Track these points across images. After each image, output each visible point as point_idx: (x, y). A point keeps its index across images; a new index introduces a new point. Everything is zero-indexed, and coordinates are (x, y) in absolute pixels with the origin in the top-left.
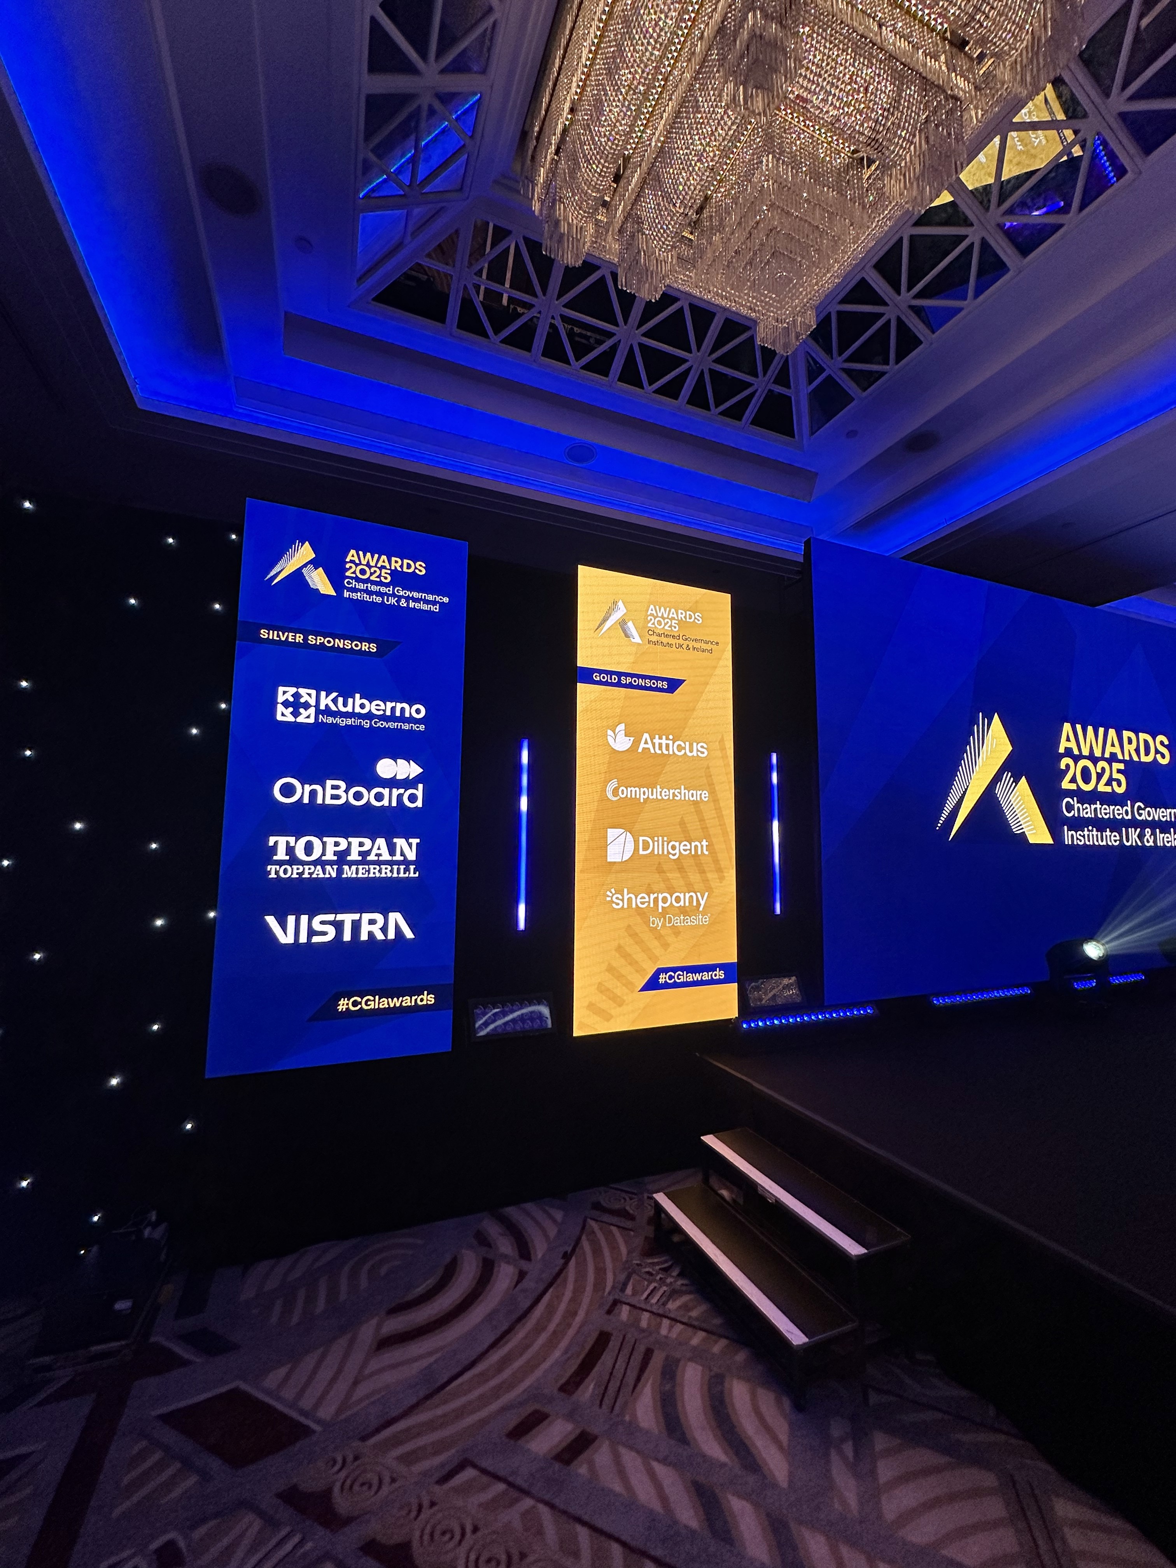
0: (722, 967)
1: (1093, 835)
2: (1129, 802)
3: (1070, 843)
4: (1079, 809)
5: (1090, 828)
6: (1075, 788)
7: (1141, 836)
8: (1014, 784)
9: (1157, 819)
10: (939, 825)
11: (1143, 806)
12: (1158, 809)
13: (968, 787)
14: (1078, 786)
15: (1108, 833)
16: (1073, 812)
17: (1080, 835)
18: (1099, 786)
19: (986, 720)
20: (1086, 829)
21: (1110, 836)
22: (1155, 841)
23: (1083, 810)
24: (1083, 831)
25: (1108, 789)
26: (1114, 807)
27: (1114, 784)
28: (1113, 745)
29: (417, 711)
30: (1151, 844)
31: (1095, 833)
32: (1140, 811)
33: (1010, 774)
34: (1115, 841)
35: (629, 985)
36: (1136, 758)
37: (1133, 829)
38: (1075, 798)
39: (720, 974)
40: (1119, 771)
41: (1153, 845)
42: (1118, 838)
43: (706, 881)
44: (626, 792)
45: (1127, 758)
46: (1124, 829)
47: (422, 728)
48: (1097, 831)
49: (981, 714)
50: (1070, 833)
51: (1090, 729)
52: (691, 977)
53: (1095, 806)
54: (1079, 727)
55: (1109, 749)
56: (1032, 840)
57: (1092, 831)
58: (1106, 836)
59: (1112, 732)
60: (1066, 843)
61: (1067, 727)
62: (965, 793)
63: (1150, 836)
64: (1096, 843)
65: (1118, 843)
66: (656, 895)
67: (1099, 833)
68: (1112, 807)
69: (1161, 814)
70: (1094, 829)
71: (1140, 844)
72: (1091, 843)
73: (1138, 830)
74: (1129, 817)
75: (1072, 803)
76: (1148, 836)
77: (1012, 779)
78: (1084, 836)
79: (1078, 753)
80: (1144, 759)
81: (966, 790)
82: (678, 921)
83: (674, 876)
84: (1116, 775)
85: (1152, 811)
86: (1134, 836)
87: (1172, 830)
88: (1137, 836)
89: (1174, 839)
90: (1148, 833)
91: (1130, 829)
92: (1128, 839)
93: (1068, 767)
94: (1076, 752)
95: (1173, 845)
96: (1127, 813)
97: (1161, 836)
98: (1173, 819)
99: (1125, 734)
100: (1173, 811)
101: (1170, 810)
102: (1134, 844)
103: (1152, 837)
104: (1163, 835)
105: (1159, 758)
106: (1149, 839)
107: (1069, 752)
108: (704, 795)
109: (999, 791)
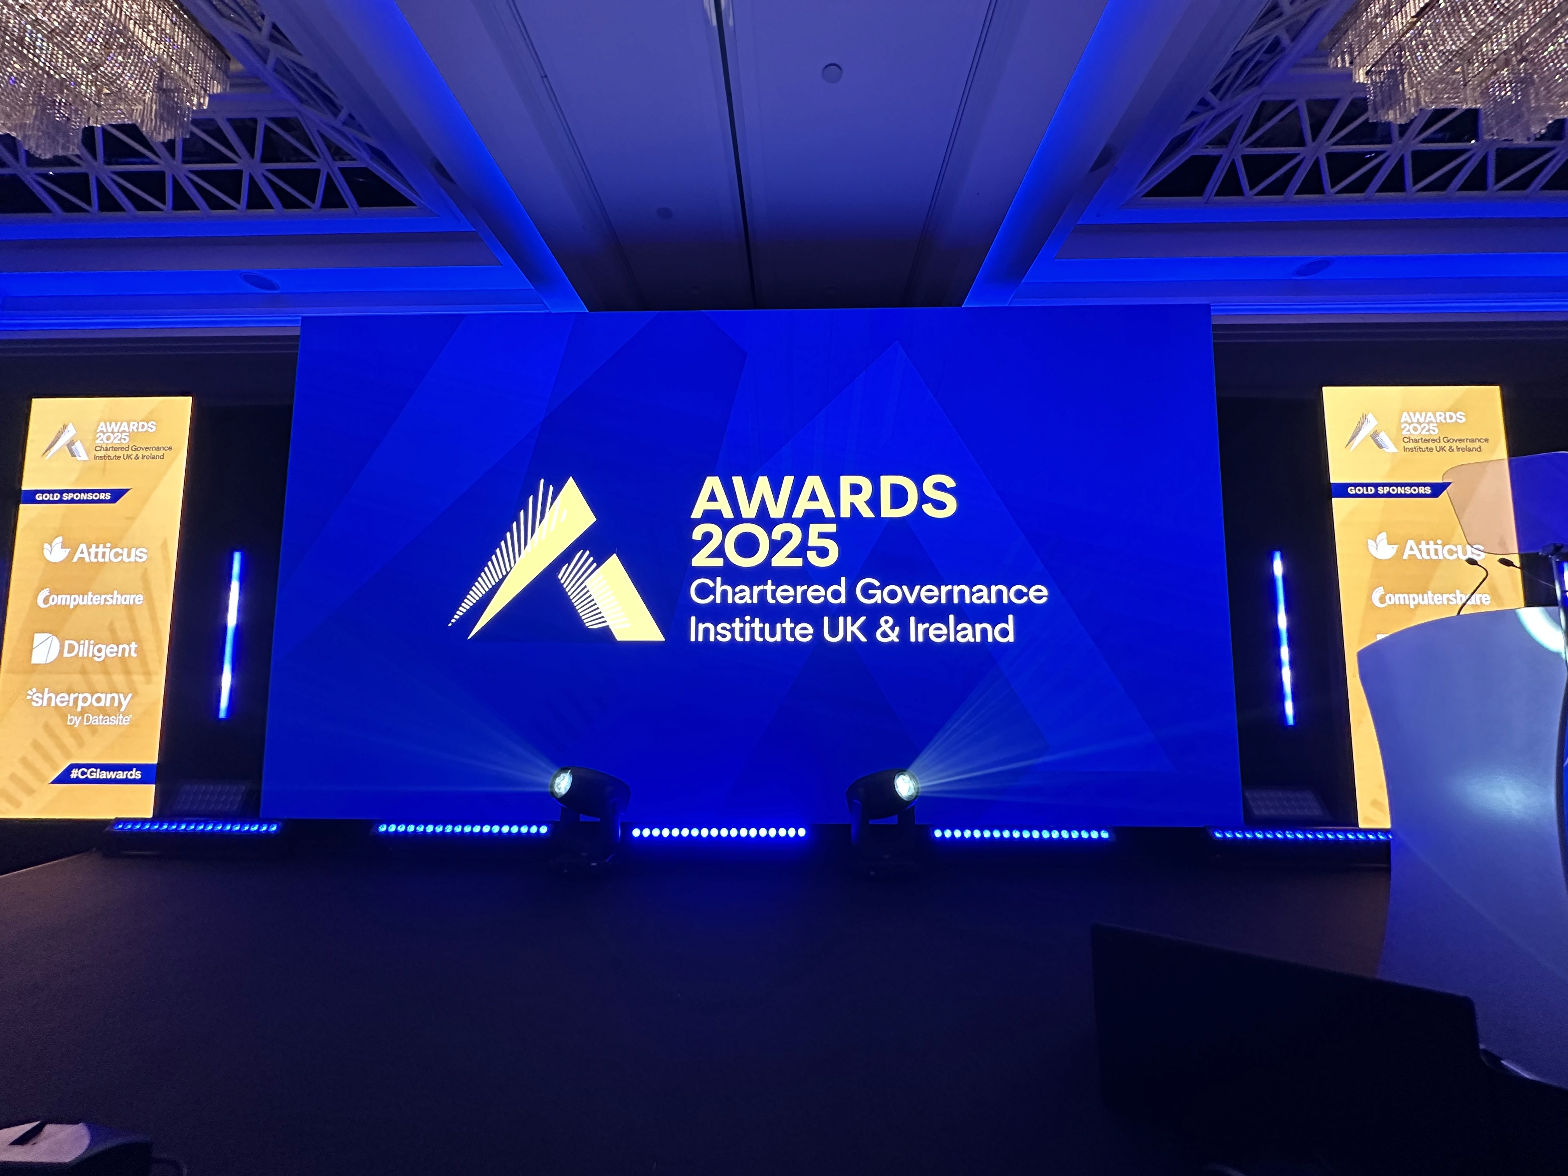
0: (139, 767)
1: (752, 629)
2: (843, 579)
3: (700, 639)
4: (724, 593)
5: (748, 618)
6: (721, 564)
7: (869, 629)
8: (595, 565)
10: (453, 621)
11: (877, 583)
12: (917, 588)
13: (508, 573)
14: (726, 560)
15: (788, 625)
16: (711, 598)
17: (724, 628)
18: (773, 560)
19: (551, 488)
20: (737, 620)
21: (792, 630)
22: (904, 634)
23: (734, 593)
24: (730, 622)
25: (798, 562)
26: (805, 587)
27: (811, 555)
28: (814, 497)
30: (894, 637)
31: (757, 625)
32: (871, 592)
33: (588, 553)
34: (804, 636)
35: (41, 778)
36: (867, 513)
37: (849, 619)
38: (719, 579)
39: (134, 776)
40: (822, 535)
41: (897, 640)
42: (811, 630)
43: (131, 682)
44: (58, 600)
45: (845, 513)
46: (826, 620)
48: (762, 621)
49: (542, 481)
50: (701, 627)
51: (763, 482)
52: (104, 775)
53: (761, 587)
54: (738, 482)
55: (803, 505)
56: (622, 634)
57: (752, 622)
58: (783, 630)
59: (814, 482)
60: (693, 639)
61: (713, 483)
62: (501, 581)
63: (892, 628)
64: (759, 639)
65: (810, 638)
66: (76, 695)
67: (767, 626)
68: (800, 589)
69: (923, 594)
70: (757, 620)
71: (863, 639)
72: (748, 639)
73: (863, 619)
74: (843, 600)
75: (711, 584)
76: (885, 627)
77: (591, 559)
78: (732, 631)
79: (732, 516)
80: (887, 511)
81: (504, 577)
82: (96, 720)
83: (98, 679)
85: (902, 591)
86: (850, 628)
87: (952, 617)
88: (859, 628)
89: (956, 632)
90: (887, 622)
91: (841, 619)
92: (834, 632)
93: (708, 537)
94: (728, 514)
95: (952, 640)
96: (836, 594)
97: (922, 627)
98: (956, 600)
99: (846, 481)
100: (956, 589)
101: (949, 587)
102: (849, 639)
103: (897, 629)
104: (927, 625)
105: (928, 509)
106: (889, 632)
107: (712, 516)
108: (139, 599)
109: (564, 575)
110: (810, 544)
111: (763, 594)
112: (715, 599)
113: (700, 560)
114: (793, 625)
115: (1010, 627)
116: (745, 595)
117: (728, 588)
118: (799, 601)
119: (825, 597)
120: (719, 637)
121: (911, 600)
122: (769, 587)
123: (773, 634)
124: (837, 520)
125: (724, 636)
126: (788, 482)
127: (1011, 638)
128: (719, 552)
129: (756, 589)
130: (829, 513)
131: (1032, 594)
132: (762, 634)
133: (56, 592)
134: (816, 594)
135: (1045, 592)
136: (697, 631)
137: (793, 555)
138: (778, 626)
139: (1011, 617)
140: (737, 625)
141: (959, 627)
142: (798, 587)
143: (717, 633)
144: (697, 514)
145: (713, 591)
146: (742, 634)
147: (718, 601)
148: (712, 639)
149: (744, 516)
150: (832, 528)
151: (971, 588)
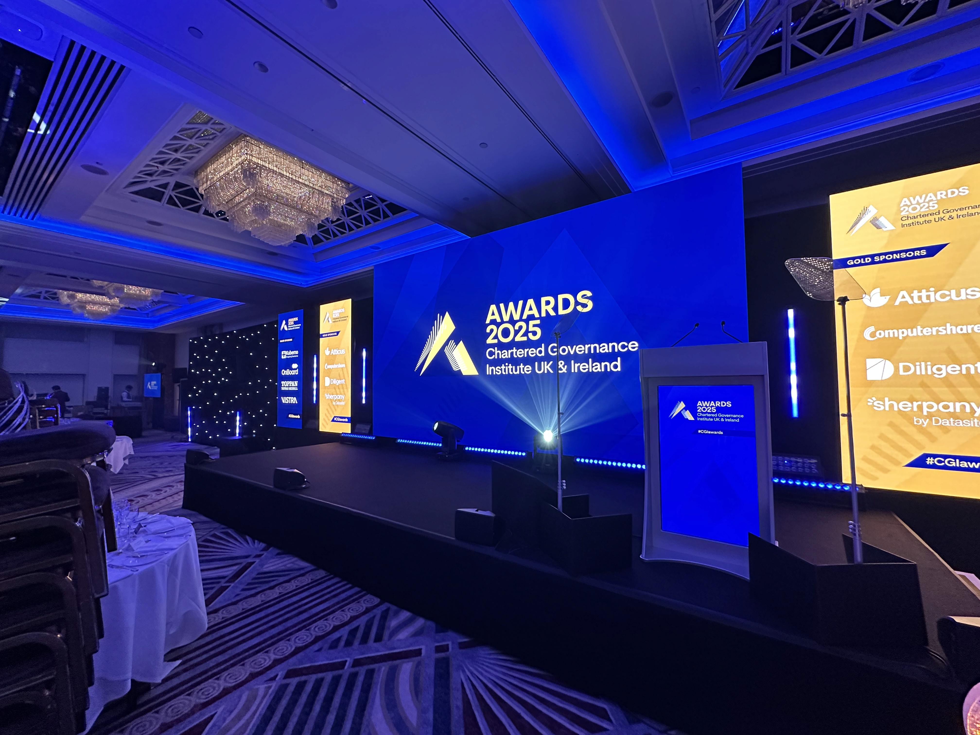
0: (348, 418)
1: (508, 369)
2: (543, 345)
3: (490, 374)
4: (498, 354)
5: (507, 364)
6: (497, 342)
7: (554, 367)
8: (455, 345)
9: (572, 353)
10: (415, 370)
11: (557, 346)
12: (575, 346)
14: (499, 340)
15: (522, 366)
16: (494, 356)
17: (498, 369)
18: (516, 338)
19: (441, 317)
20: (503, 365)
21: (523, 368)
22: (569, 369)
23: (502, 354)
24: (500, 366)
25: (525, 339)
26: (528, 349)
27: (530, 335)
28: (531, 309)
29: (297, 352)
30: (564, 370)
31: (510, 367)
32: (555, 350)
33: (453, 341)
34: (528, 371)
35: (329, 420)
36: (552, 313)
37: (546, 363)
38: (496, 348)
39: (346, 420)
40: (534, 326)
41: (566, 372)
42: (530, 369)
43: (344, 391)
44: (329, 367)
45: (544, 314)
46: (536, 363)
47: (297, 356)
48: (512, 365)
49: (439, 314)
50: (491, 368)
51: (511, 305)
52: (341, 420)
53: (512, 351)
54: (502, 306)
55: (527, 313)
56: (465, 373)
57: (508, 366)
58: (520, 369)
59: (531, 302)
60: (488, 374)
61: (493, 307)
62: (428, 354)
63: (564, 366)
64: (511, 373)
65: (530, 372)
67: (514, 367)
68: (526, 350)
69: (577, 349)
70: (510, 365)
71: (552, 372)
72: (507, 373)
73: (551, 362)
74: (543, 354)
75: (493, 351)
76: (561, 366)
77: (454, 343)
78: (501, 370)
80: (561, 312)
81: (429, 352)
82: (338, 403)
84: (531, 329)
85: (568, 349)
86: (546, 367)
87: (590, 360)
88: (550, 367)
89: (593, 367)
90: (561, 363)
91: (542, 363)
92: (540, 369)
93: (492, 330)
94: (499, 320)
95: (590, 371)
96: (540, 352)
97: (577, 365)
98: (592, 352)
99: (544, 300)
100: (592, 346)
101: (589, 345)
102: (546, 372)
103: (566, 366)
104: (579, 364)
105: (579, 308)
106: (562, 368)
107: (493, 322)
108: (344, 365)
109: (446, 350)
110: (530, 330)
111: (512, 353)
112: (495, 357)
113: (490, 341)
114: (523, 366)
115: (619, 363)
116: (505, 354)
117: (499, 352)
118: (526, 356)
119: (536, 353)
120: (497, 372)
121: (572, 352)
122: (514, 350)
123: (516, 371)
124: (540, 318)
125: (498, 372)
126: (521, 303)
127: (619, 369)
128: (496, 337)
129: (510, 351)
130: (537, 315)
131: (630, 346)
132: (512, 371)
133: (328, 365)
134: (532, 352)
135: (637, 345)
136: (489, 370)
137: (523, 336)
138: (518, 367)
139: (619, 359)
140: (503, 367)
141: (594, 365)
142: (525, 350)
143: (496, 371)
144: (488, 321)
145: (494, 353)
146: (505, 371)
147: (496, 358)
148: (494, 374)
149: (505, 320)
150: (538, 322)
151: (599, 345)
